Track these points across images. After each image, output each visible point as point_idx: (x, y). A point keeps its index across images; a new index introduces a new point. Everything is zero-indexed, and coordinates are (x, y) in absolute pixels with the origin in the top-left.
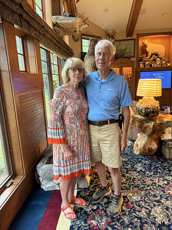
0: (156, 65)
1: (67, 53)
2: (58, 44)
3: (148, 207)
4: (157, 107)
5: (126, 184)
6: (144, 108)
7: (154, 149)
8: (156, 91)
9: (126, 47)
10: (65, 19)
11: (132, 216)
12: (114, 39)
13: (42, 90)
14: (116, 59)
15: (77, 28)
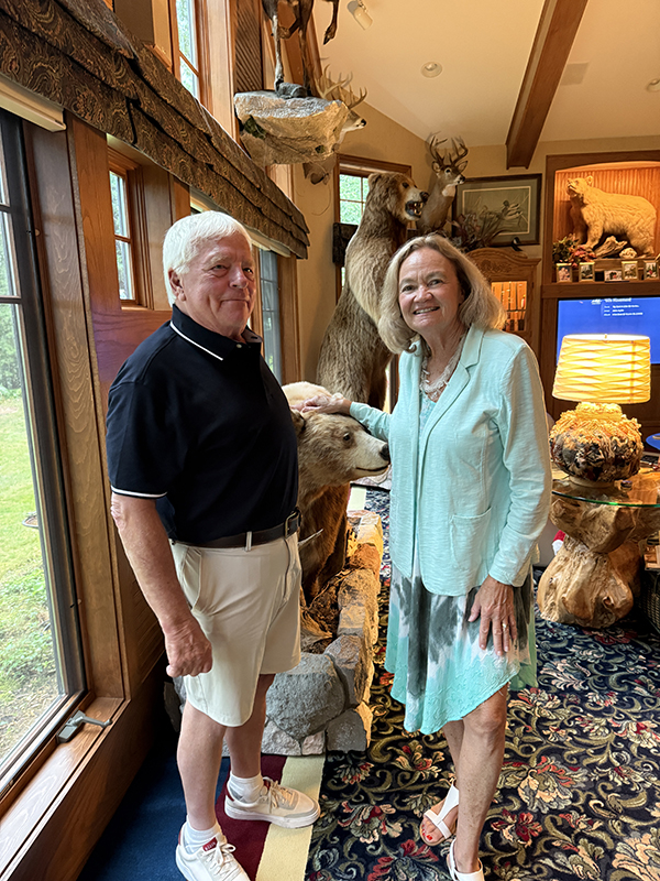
0: (619, 273)
1: (286, 231)
2: (254, 198)
3: (602, 836)
4: (634, 443)
5: (511, 740)
6: (583, 445)
7: (618, 606)
8: (628, 384)
9: (507, 204)
10: (282, 106)
11: (540, 871)
12: (459, 177)
15: (328, 135)
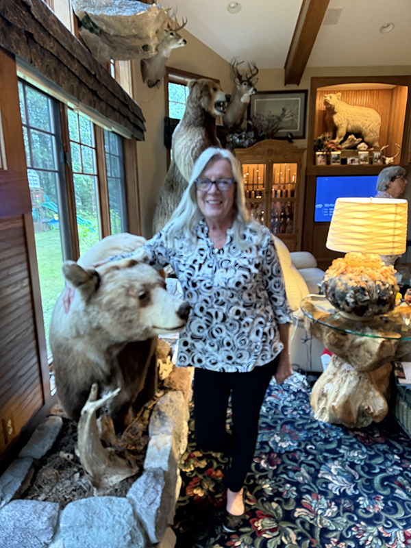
0: (357, 160)
1: (124, 116)
2: (91, 83)
4: (393, 287)
6: (353, 288)
7: (377, 413)
8: (390, 239)
9: (284, 110)
13: (24, 222)
14: (257, 142)
15: (151, 36)
